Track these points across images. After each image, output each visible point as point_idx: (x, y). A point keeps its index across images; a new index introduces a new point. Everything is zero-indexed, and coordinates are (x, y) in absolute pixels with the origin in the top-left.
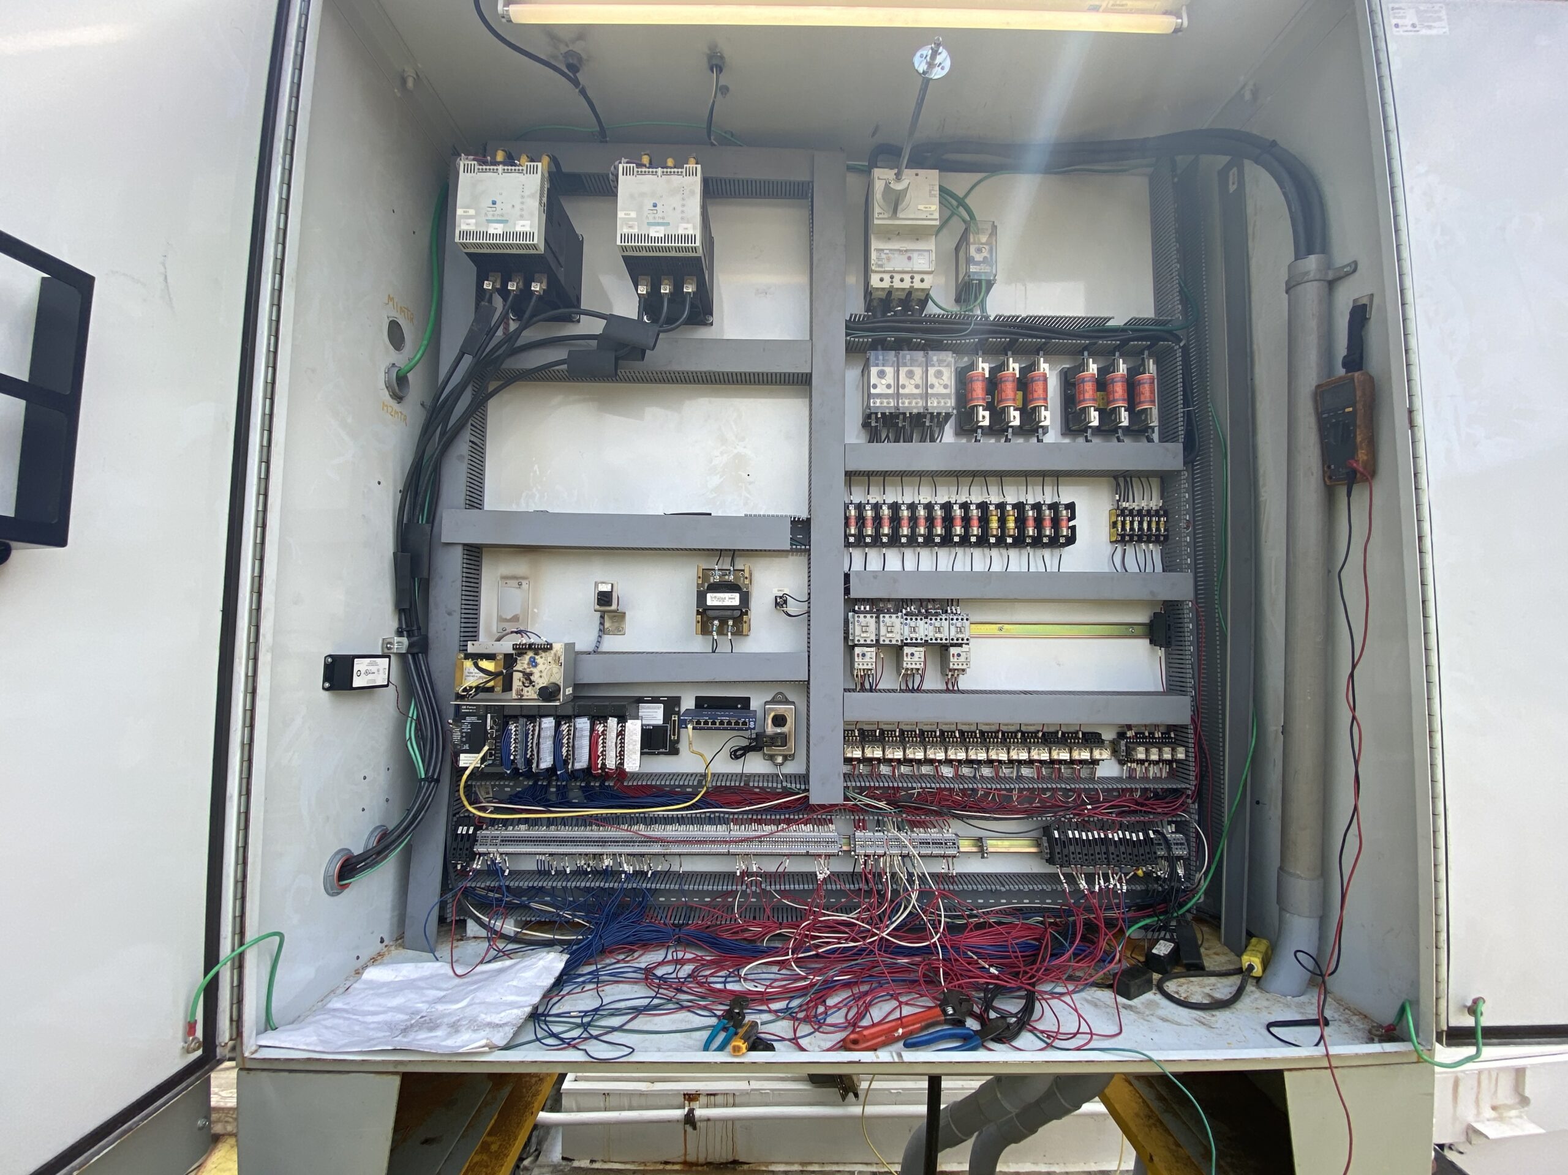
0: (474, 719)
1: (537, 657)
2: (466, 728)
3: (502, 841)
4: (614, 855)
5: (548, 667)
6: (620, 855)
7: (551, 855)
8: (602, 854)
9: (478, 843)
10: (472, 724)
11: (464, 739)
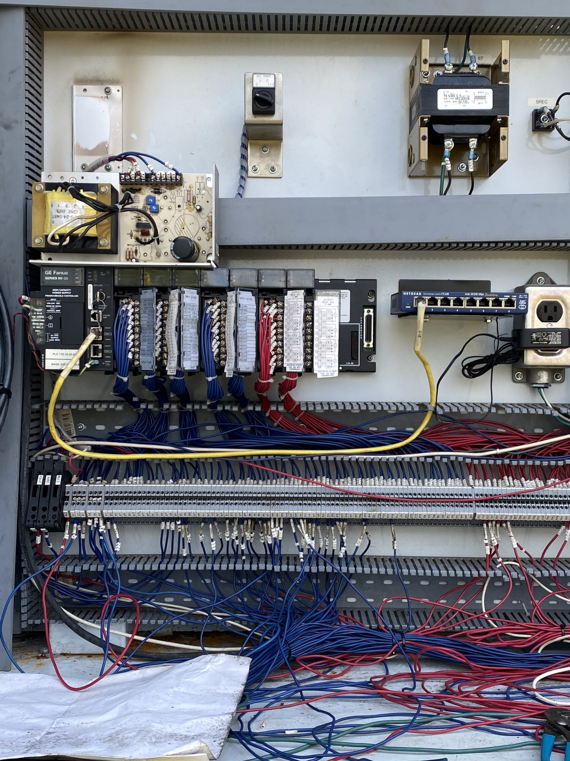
0: (66, 293)
1: (158, 197)
2: (54, 308)
3: (107, 498)
4: (286, 521)
5: (178, 215)
6: (297, 521)
7: (185, 521)
8: (266, 520)
9: (70, 502)
10: (63, 301)
11: (51, 325)
